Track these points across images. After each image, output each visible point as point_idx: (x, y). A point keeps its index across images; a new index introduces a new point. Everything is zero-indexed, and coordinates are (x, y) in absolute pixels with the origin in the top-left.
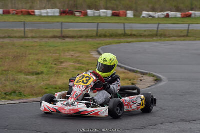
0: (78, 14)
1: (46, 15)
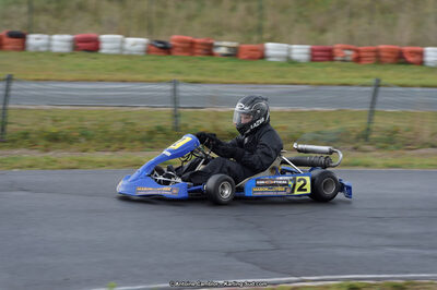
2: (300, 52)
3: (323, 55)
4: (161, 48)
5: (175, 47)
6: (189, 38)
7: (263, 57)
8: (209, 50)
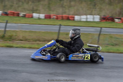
0: (117, 20)
1: (85, 20)
2: (42, 16)
3: (48, 17)
4: (5, 14)
5: (9, 14)
6: (13, 12)
7: (32, 17)
8: (18, 15)
